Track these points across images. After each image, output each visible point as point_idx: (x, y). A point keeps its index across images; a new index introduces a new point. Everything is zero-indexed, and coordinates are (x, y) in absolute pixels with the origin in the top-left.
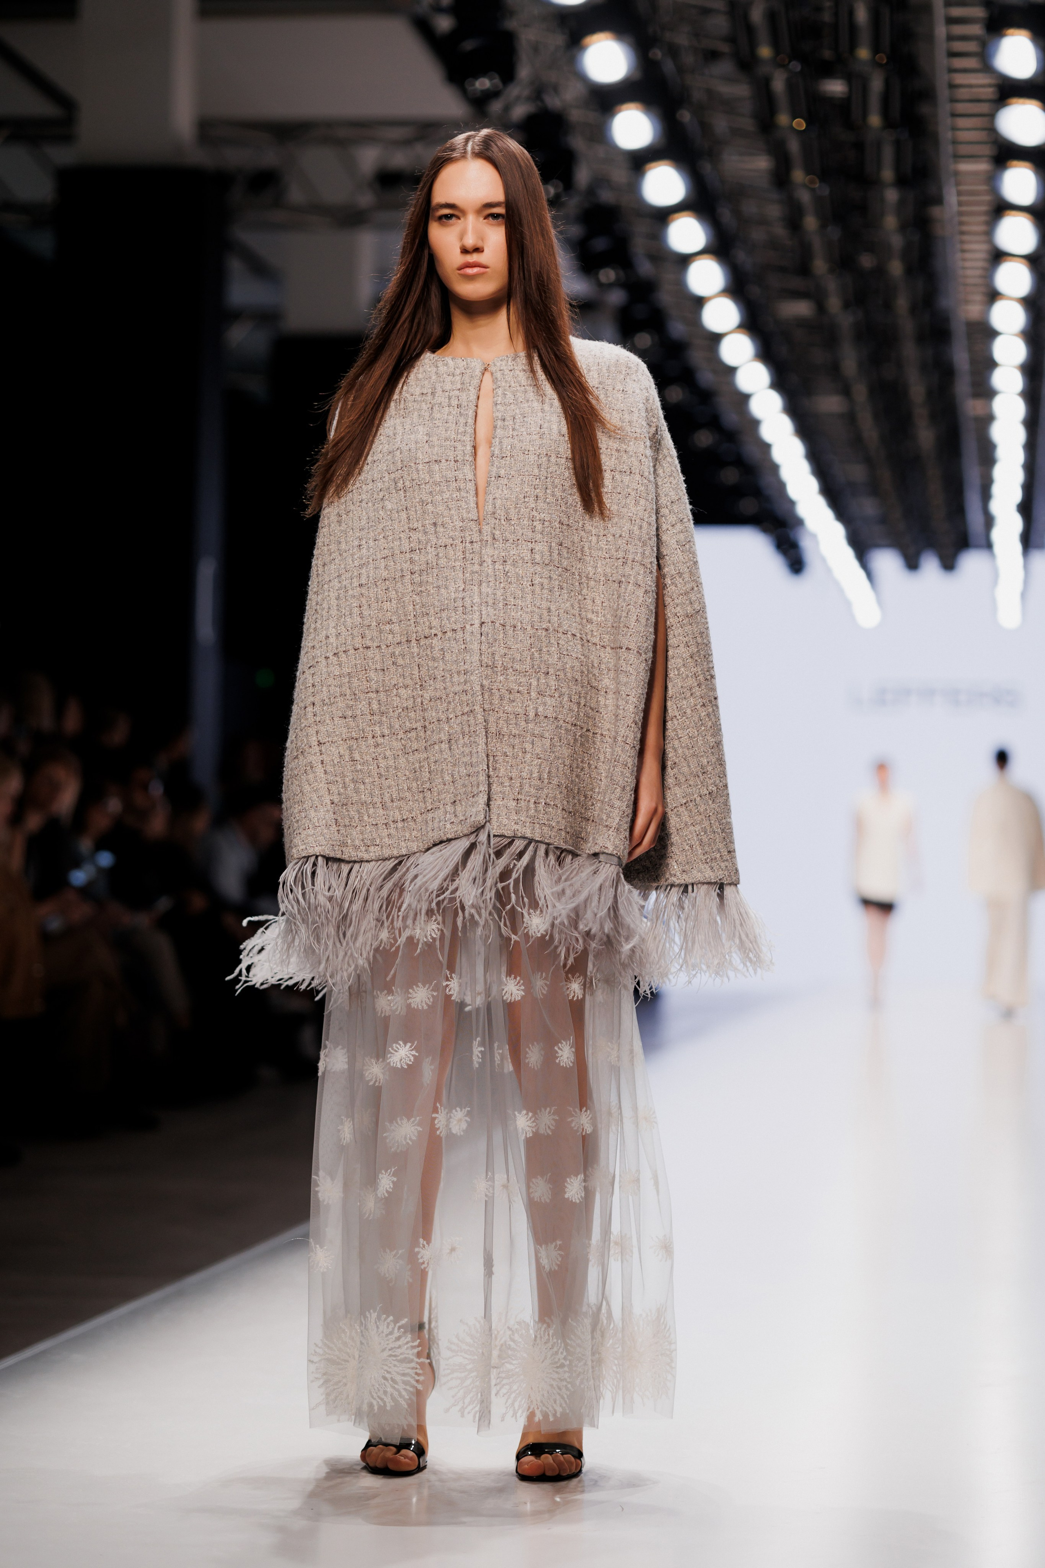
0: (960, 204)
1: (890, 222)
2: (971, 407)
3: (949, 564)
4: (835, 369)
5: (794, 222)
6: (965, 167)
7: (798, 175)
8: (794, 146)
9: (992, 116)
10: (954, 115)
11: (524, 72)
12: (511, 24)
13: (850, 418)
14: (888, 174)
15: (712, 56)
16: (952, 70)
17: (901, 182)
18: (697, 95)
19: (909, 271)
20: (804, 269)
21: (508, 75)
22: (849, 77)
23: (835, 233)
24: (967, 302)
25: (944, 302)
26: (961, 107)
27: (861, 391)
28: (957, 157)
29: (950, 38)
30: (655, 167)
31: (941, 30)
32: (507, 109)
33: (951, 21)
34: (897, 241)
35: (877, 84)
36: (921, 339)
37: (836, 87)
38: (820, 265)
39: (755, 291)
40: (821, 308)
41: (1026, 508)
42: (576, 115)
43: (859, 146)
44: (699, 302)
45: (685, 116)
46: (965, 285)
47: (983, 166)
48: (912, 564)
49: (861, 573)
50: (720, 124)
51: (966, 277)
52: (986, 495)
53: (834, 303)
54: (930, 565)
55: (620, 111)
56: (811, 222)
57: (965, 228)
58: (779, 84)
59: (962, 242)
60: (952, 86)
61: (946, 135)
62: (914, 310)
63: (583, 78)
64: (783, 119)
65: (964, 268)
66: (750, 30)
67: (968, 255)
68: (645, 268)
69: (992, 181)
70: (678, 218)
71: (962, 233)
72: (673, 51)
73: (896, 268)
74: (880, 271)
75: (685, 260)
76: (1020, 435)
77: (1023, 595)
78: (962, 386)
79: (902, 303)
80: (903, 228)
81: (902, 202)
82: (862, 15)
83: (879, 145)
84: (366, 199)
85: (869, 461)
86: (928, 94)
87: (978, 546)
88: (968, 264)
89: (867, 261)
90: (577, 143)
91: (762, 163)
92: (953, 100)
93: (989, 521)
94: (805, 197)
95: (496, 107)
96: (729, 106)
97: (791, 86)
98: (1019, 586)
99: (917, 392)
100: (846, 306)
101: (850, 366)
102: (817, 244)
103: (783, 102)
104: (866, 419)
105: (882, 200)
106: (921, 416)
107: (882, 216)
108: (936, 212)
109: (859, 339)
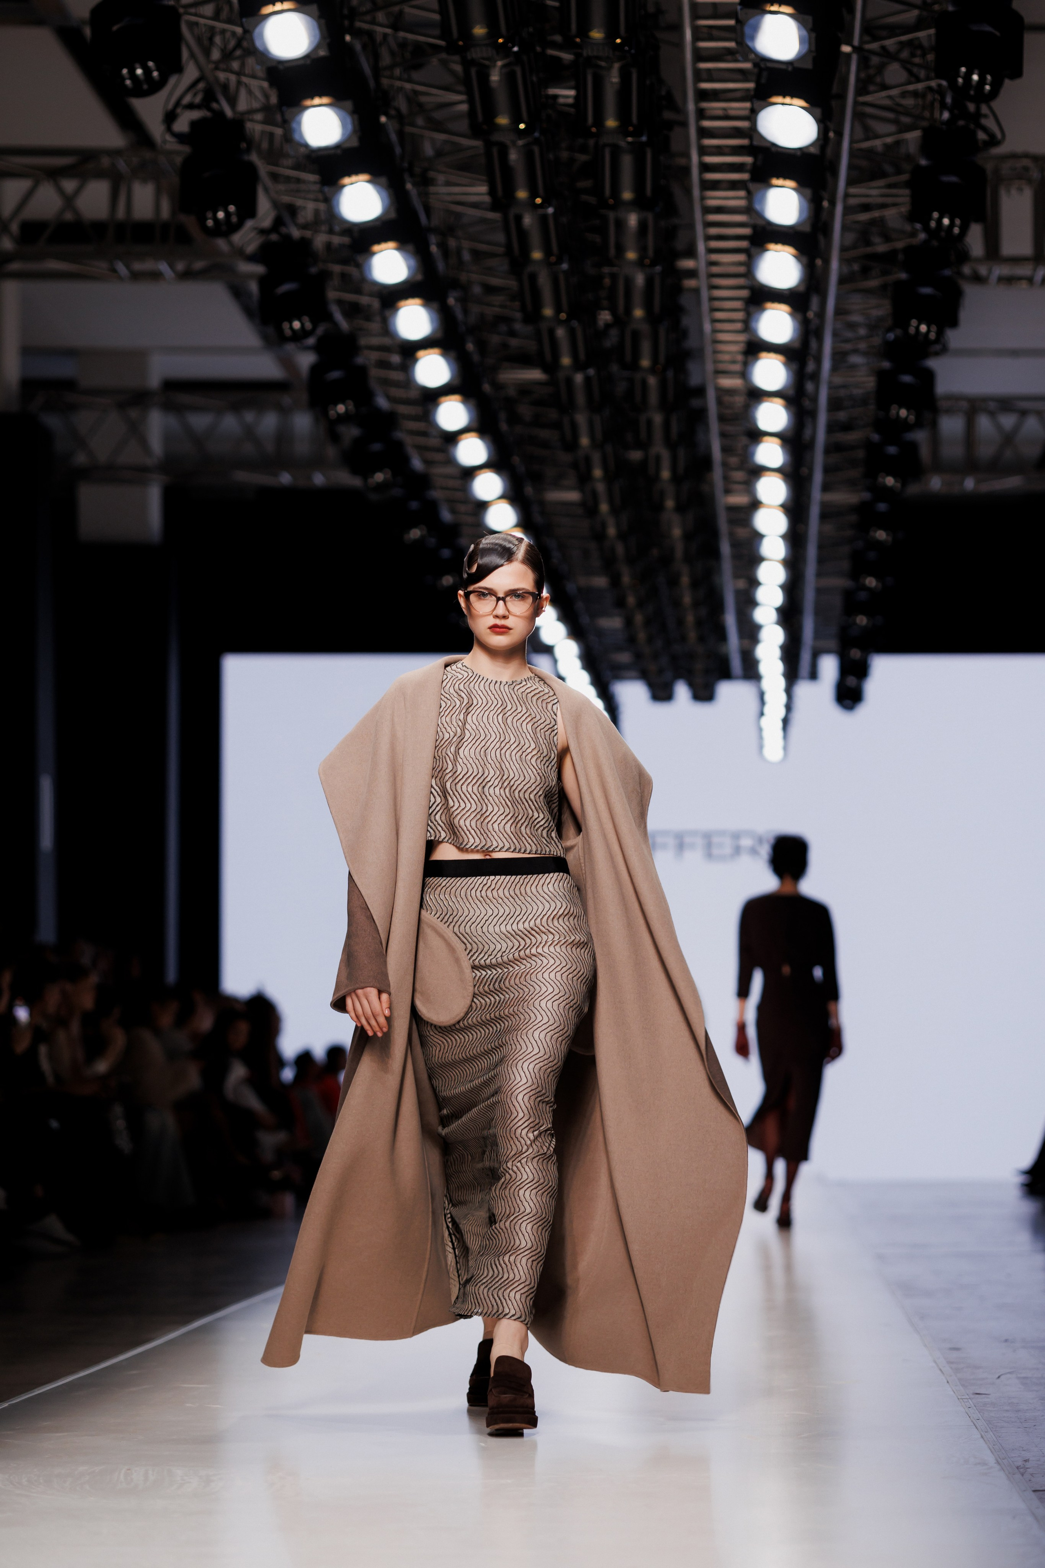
1: (631, 255)
2: (728, 501)
3: (704, 695)
7: (522, 194)
8: (515, 154)
10: (705, 134)
14: (627, 195)
17: (640, 203)
18: (398, 100)
19: (651, 318)
20: (533, 314)
21: (170, 65)
22: (578, 83)
27: (598, 473)
28: (708, 185)
30: (351, 183)
34: (640, 279)
35: (612, 78)
36: (665, 406)
37: (566, 94)
38: (548, 312)
39: (470, 347)
40: (551, 367)
44: (410, 350)
48: (661, 695)
52: (748, 602)
53: (566, 361)
54: (682, 691)
55: (308, 107)
56: (537, 255)
58: (495, 77)
60: (703, 96)
64: (503, 120)
68: (344, 324)
69: (754, 201)
70: (381, 249)
73: (638, 313)
75: (391, 296)
79: (645, 363)
80: (645, 261)
81: (642, 228)
85: (609, 566)
87: (740, 676)
89: (605, 316)
91: (480, 191)
94: (528, 220)
97: (509, 78)
99: (666, 474)
100: (578, 366)
101: (585, 441)
102: (544, 280)
103: (502, 99)
104: (604, 507)
105: (620, 224)
106: (670, 503)
107: (620, 250)
108: (688, 264)
109: (593, 407)
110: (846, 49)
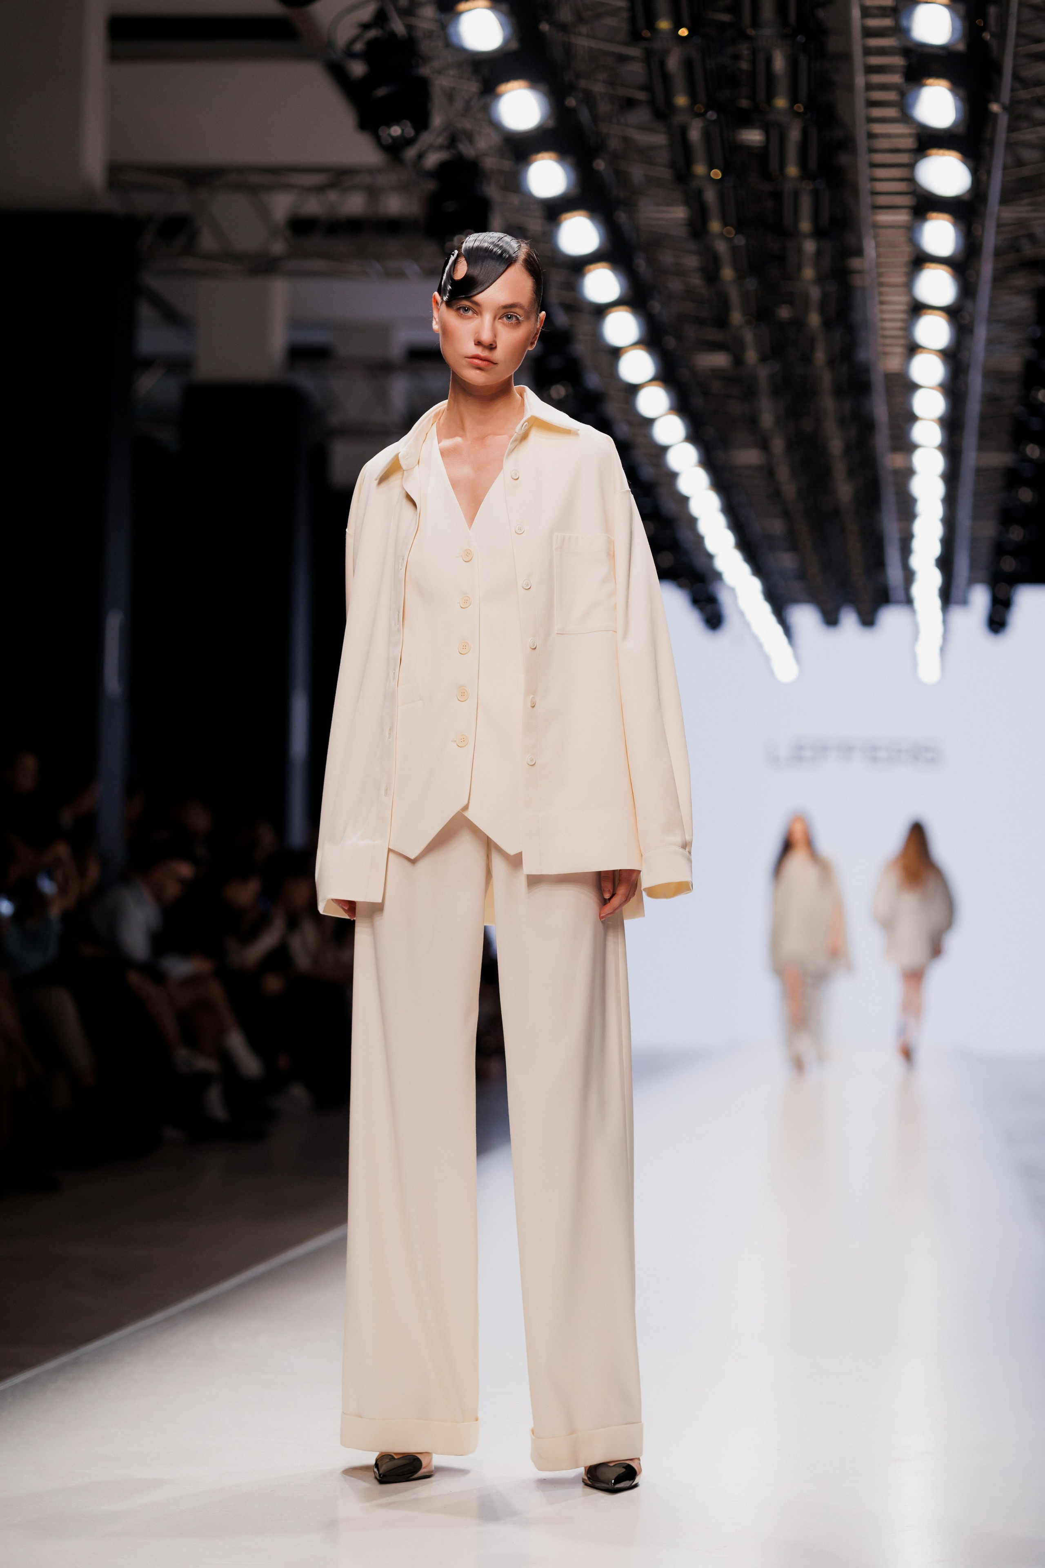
0: (879, 255)
1: (808, 273)
2: (892, 461)
3: (868, 620)
4: (753, 422)
5: (711, 274)
6: (884, 218)
7: (715, 226)
8: (710, 196)
9: (911, 166)
10: (874, 165)
11: (437, 120)
12: (425, 71)
13: (769, 471)
14: (805, 226)
15: (630, 104)
16: (871, 120)
17: (819, 233)
18: (614, 144)
19: (827, 324)
20: (721, 321)
21: (422, 123)
22: (766, 127)
23: (751, 284)
24: (885, 354)
25: (862, 355)
26: (879, 158)
27: (778, 445)
28: (876, 207)
29: (869, 87)
30: (571, 218)
31: (860, 80)
32: (420, 156)
33: (871, 70)
34: (815, 293)
35: (794, 134)
36: (839, 392)
37: (753, 136)
38: (736, 317)
39: (671, 342)
40: (738, 360)
41: (945, 563)
42: (490, 163)
43: (777, 196)
44: (616, 353)
45: (600, 165)
46: (884, 337)
47: (902, 217)
48: (831, 619)
49: (779, 629)
50: (637, 172)
51: (884, 329)
52: (906, 550)
53: (751, 356)
54: (849, 620)
55: (535, 160)
56: (727, 273)
57: (883, 280)
58: (695, 134)
59: (881, 294)
60: (871, 136)
61: (865, 186)
62: (831, 363)
63: (496, 126)
64: (700, 169)
65: (883, 320)
66: (666, 78)
67: (885, 307)
68: (560, 319)
69: (911, 232)
70: (594, 269)
71: (881, 284)
72: (589, 99)
73: (814, 319)
74: (798, 323)
75: (601, 311)
76: (939, 489)
77: (943, 650)
78: (882, 439)
79: (820, 356)
80: (820, 280)
81: (819, 253)
82: (779, 63)
83: (796, 195)
84: (278, 247)
85: (786, 514)
86: (847, 144)
87: (897, 602)
88: (886, 316)
89: (784, 313)
90: (492, 191)
91: (679, 213)
92: (872, 150)
93: (909, 576)
94: (721, 247)
95: (411, 153)
96: (646, 154)
97: (707, 135)
98: (939, 641)
99: (836, 445)
100: (763, 359)
101: (767, 419)
102: (734, 295)
103: (699, 151)
104: (783, 473)
105: (800, 250)
106: (840, 470)
107: (799, 267)
108: (855, 263)
109: (776, 391)
110: (995, 107)
